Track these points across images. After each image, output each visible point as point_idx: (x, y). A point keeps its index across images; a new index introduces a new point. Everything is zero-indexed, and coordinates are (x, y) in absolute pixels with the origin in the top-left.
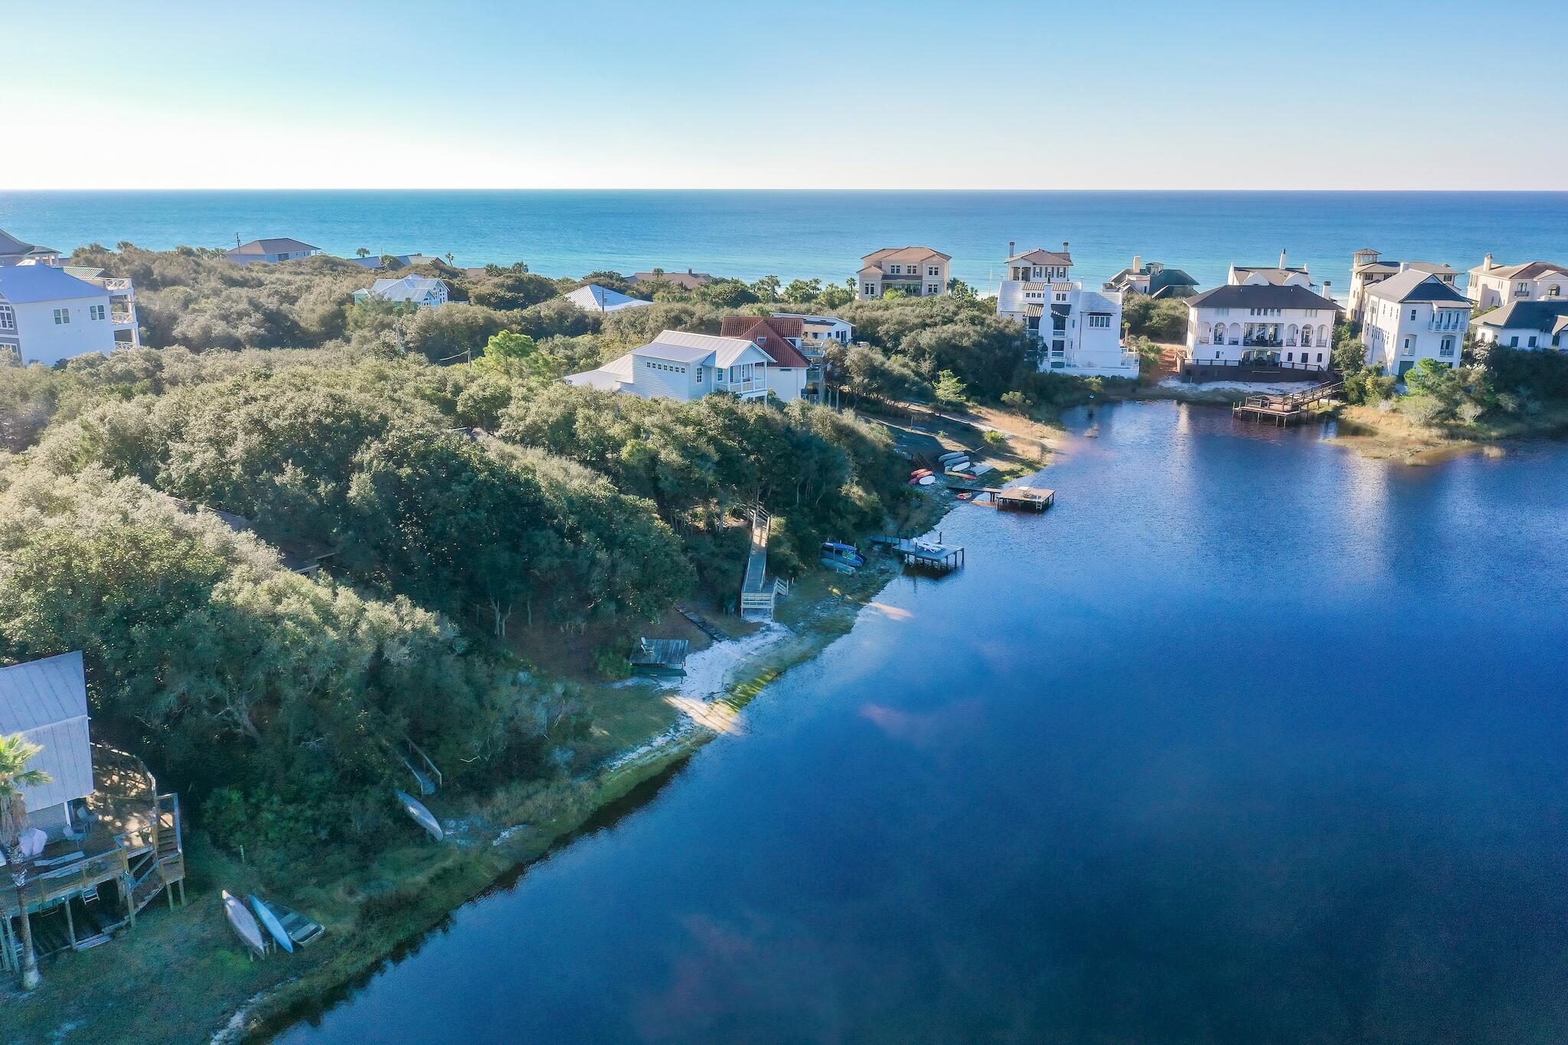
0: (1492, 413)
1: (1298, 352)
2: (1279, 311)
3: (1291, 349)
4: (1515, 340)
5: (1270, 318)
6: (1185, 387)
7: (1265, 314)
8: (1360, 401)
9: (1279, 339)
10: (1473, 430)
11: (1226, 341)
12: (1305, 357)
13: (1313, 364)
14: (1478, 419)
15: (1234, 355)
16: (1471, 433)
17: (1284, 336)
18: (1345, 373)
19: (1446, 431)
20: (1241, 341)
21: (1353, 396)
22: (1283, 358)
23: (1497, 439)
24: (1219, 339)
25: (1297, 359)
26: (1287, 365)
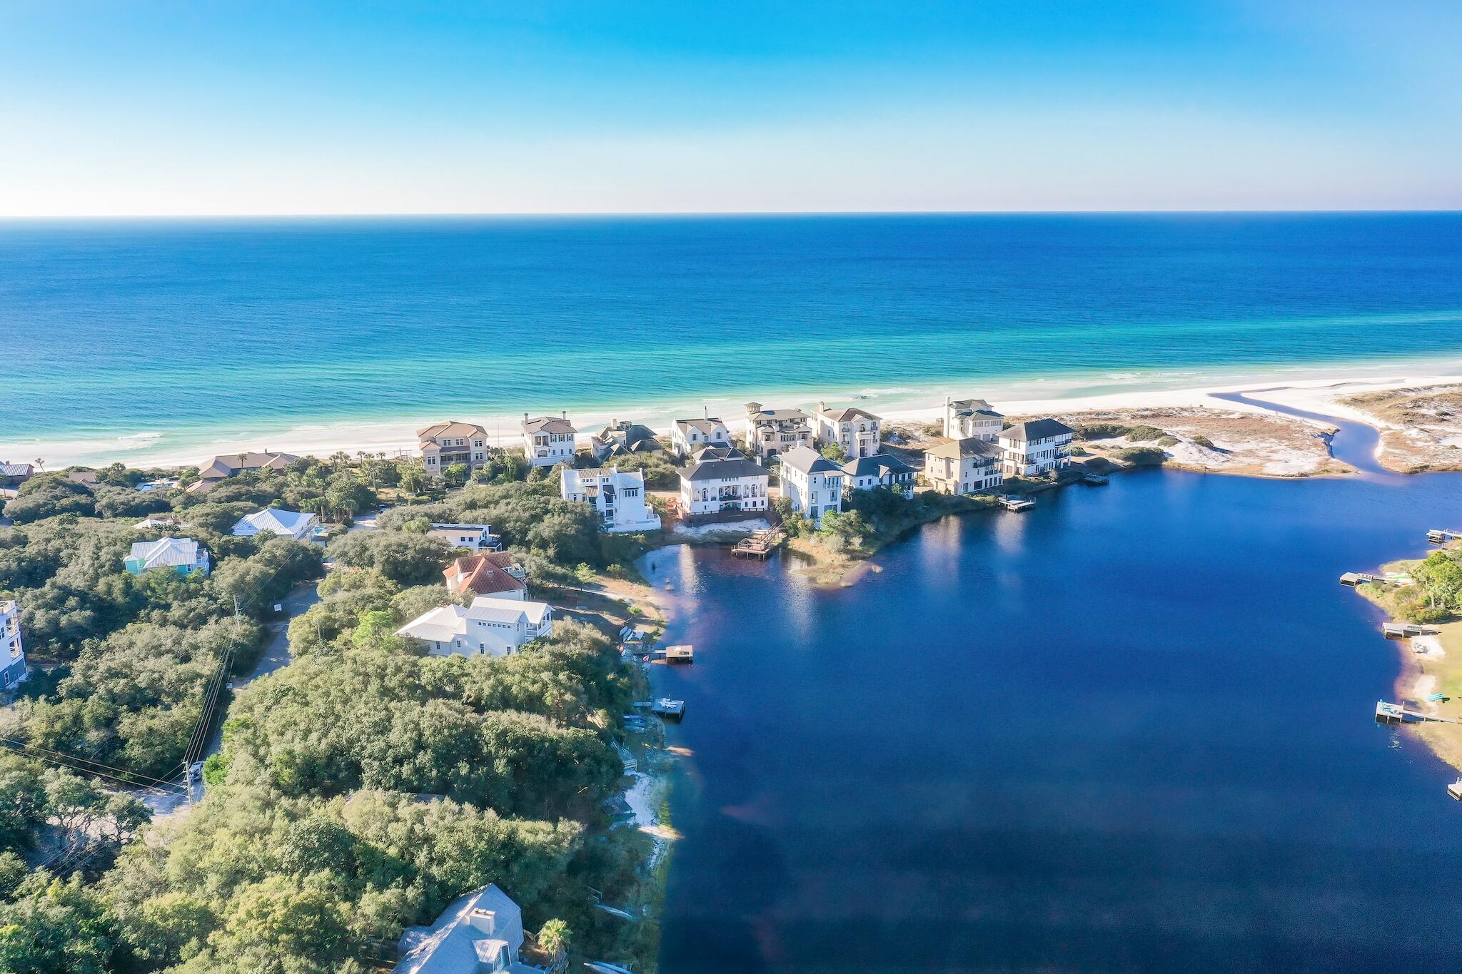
0: (867, 538)
1: (750, 500)
2: (737, 478)
3: (746, 500)
4: (861, 482)
5: (732, 483)
6: (690, 532)
7: (730, 480)
8: (796, 535)
9: (738, 494)
10: (860, 552)
11: (709, 499)
12: (755, 504)
13: (759, 507)
14: (861, 544)
15: (714, 507)
16: (861, 555)
17: (740, 492)
18: (783, 516)
19: (849, 556)
20: (718, 498)
21: (791, 531)
22: (743, 506)
23: (874, 555)
24: (705, 499)
25: (750, 505)
26: (746, 509)
